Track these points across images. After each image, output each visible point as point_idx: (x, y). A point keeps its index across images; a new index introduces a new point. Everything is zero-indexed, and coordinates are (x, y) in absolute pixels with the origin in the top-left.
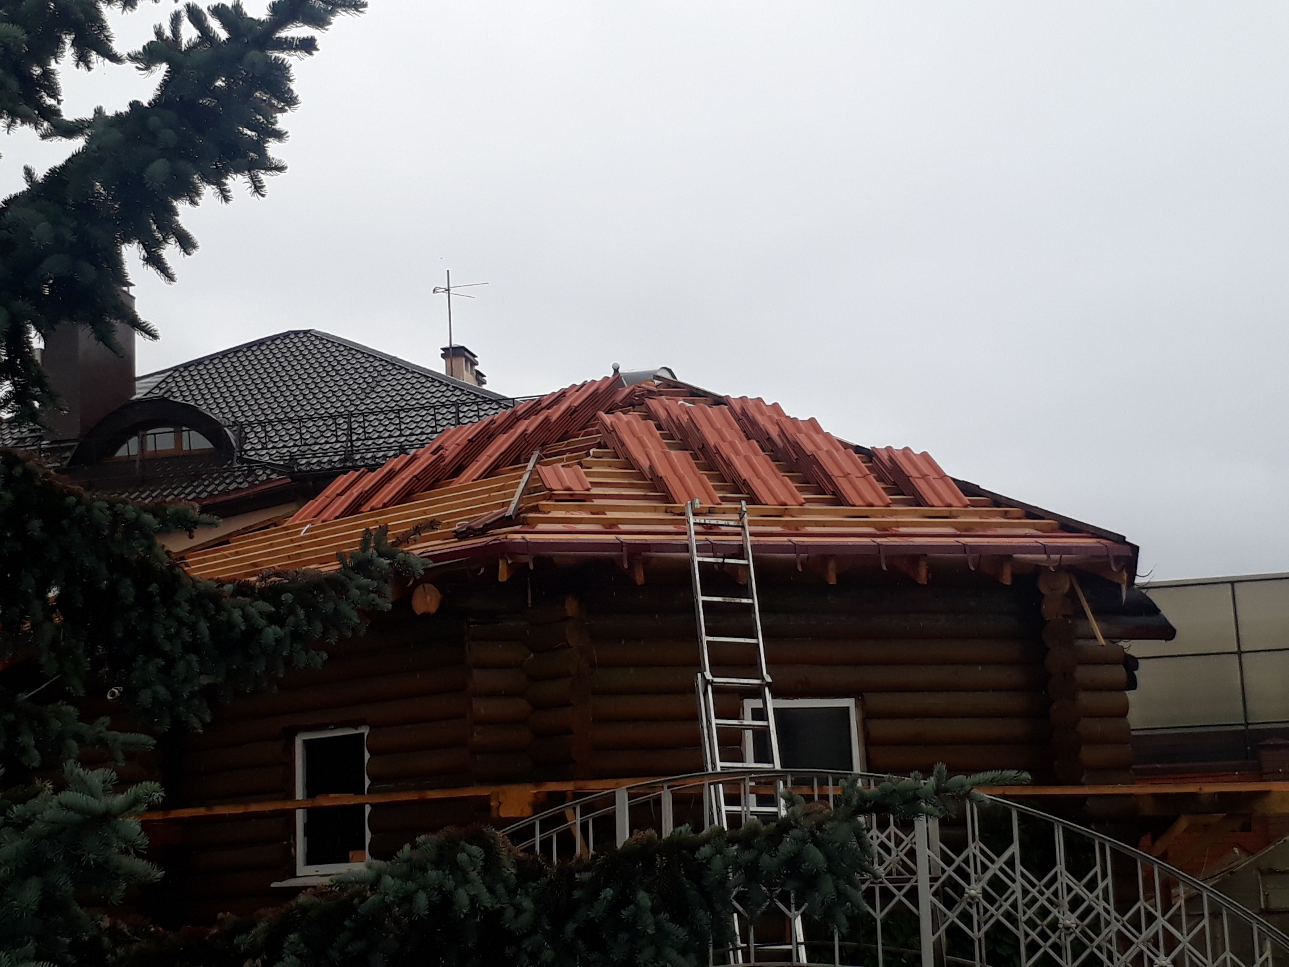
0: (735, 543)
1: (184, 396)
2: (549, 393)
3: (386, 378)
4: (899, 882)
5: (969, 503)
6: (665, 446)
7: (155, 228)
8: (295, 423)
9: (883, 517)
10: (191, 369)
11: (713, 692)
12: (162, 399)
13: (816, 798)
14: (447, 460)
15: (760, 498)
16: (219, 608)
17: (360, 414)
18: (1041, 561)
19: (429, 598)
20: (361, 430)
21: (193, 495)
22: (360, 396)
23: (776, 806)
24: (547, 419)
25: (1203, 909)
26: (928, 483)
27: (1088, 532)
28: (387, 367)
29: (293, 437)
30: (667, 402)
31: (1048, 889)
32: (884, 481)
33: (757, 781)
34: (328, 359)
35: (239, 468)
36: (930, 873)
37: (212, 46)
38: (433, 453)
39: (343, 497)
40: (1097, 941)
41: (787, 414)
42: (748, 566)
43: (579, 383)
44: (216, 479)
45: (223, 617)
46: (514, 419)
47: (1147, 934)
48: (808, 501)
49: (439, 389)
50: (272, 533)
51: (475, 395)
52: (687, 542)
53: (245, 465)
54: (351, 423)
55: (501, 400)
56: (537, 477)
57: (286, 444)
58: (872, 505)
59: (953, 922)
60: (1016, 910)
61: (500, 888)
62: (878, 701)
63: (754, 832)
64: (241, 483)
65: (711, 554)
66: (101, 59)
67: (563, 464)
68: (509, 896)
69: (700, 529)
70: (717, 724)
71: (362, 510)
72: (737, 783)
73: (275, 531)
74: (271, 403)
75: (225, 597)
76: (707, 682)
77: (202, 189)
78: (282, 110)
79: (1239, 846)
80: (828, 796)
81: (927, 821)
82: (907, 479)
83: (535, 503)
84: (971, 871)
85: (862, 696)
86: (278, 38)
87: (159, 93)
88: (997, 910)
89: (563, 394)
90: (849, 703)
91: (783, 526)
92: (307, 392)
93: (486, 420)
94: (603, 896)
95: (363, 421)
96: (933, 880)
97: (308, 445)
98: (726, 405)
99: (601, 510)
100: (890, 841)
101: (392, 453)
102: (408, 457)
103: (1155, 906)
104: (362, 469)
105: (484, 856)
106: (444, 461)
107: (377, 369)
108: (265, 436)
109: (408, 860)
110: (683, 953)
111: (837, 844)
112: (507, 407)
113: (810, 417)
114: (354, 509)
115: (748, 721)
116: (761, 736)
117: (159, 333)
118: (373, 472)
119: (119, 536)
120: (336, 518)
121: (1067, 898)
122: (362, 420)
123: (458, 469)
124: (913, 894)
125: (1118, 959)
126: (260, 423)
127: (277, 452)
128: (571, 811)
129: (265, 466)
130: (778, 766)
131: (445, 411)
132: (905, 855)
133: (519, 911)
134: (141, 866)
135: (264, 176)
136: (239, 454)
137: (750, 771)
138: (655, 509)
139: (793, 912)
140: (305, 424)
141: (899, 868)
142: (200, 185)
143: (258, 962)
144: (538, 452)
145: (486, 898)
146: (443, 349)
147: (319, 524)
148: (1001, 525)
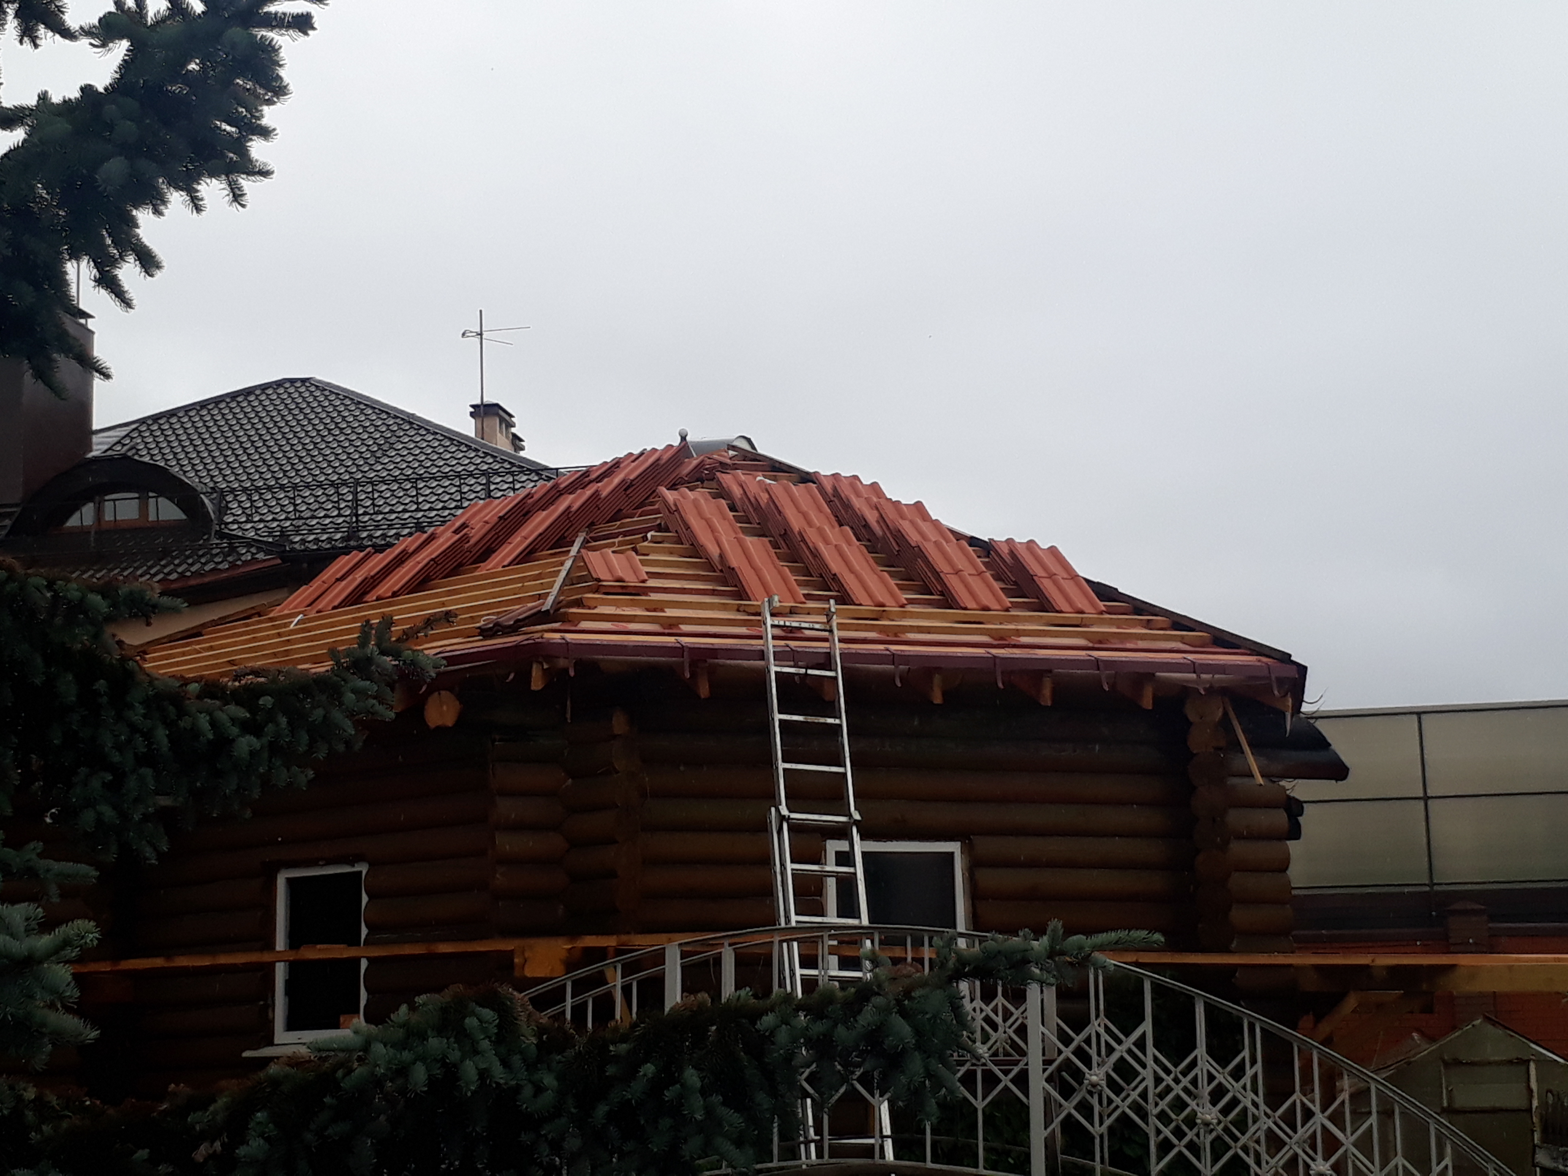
0: (821, 651)
1: (152, 455)
2: (597, 463)
3: (401, 439)
4: (1006, 1064)
5: (1104, 609)
6: (739, 530)
7: (110, 242)
8: (288, 491)
9: (1001, 624)
10: (161, 421)
11: (789, 831)
12: (124, 457)
13: (909, 959)
14: (472, 541)
15: (853, 597)
16: (182, 712)
17: (368, 483)
18: (1188, 681)
19: (445, 708)
20: (369, 503)
21: (161, 576)
22: (368, 461)
23: (861, 971)
24: (596, 494)
25: (1370, 1106)
26: (1056, 583)
27: (1246, 648)
28: (402, 427)
29: (285, 508)
30: (743, 477)
31: (1185, 1075)
32: (1003, 581)
33: (840, 939)
34: (331, 414)
35: (217, 544)
36: (1044, 1055)
37: (183, 19)
38: (456, 532)
39: (344, 583)
40: (1243, 1140)
41: (889, 497)
42: (835, 678)
43: (636, 452)
44: (189, 557)
45: (187, 722)
46: (555, 494)
47: (1302, 1132)
48: (911, 602)
49: (467, 454)
50: (256, 625)
51: (510, 463)
52: (763, 647)
53: (225, 541)
54: (357, 493)
55: (542, 470)
56: (582, 564)
57: (276, 516)
58: (989, 609)
59: (1069, 1114)
60: (1146, 1101)
61: (516, 1060)
62: (987, 846)
63: (829, 998)
64: (219, 563)
65: (792, 663)
66: (50, 34)
67: (613, 549)
68: (527, 1070)
69: (778, 632)
70: (792, 870)
71: (364, 600)
72: (815, 942)
73: (259, 622)
74: (259, 467)
75: (189, 699)
76: (782, 818)
77: (168, 196)
78: (269, 102)
79: (1418, 1031)
80: (923, 959)
81: (1042, 992)
82: (1031, 578)
83: (580, 596)
84: (1093, 1052)
85: (970, 839)
86: (266, 13)
87: (118, 76)
88: (1123, 1101)
89: (616, 464)
90: (954, 847)
91: (880, 632)
92: (304, 454)
93: (522, 493)
94: (642, 1073)
95: (372, 492)
96: (1047, 1063)
97: (302, 518)
98: (814, 483)
99: (659, 606)
100: (997, 1015)
101: (406, 532)
102: (425, 536)
103: (1313, 1100)
104: (368, 549)
105: (497, 1021)
106: (468, 542)
107: (391, 428)
108: (251, 507)
109: (404, 1025)
110: (739, 1143)
111: (928, 1016)
112: (548, 479)
113: (916, 500)
114: (356, 597)
115: (831, 867)
116: (846, 885)
117: (113, 371)
118: (381, 553)
119: (58, 620)
120: (334, 608)
121: (1208, 1089)
122: (370, 489)
123: (485, 552)
124: (1022, 1080)
125: (1267, 1163)
126: (245, 490)
127: (265, 526)
128: (611, 969)
129: (250, 543)
130: (865, 921)
131: (473, 481)
132: (1015, 1032)
133: (539, 1089)
134: (71, 1023)
135: (246, 183)
136: (217, 528)
137: (829, 927)
138: (724, 607)
139: (877, 1096)
140: (301, 493)
141: (1008, 1047)
142: (166, 191)
143: (217, 1145)
144: (584, 534)
145: (499, 1073)
146: (473, 406)
147: (313, 615)
148: (1142, 637)
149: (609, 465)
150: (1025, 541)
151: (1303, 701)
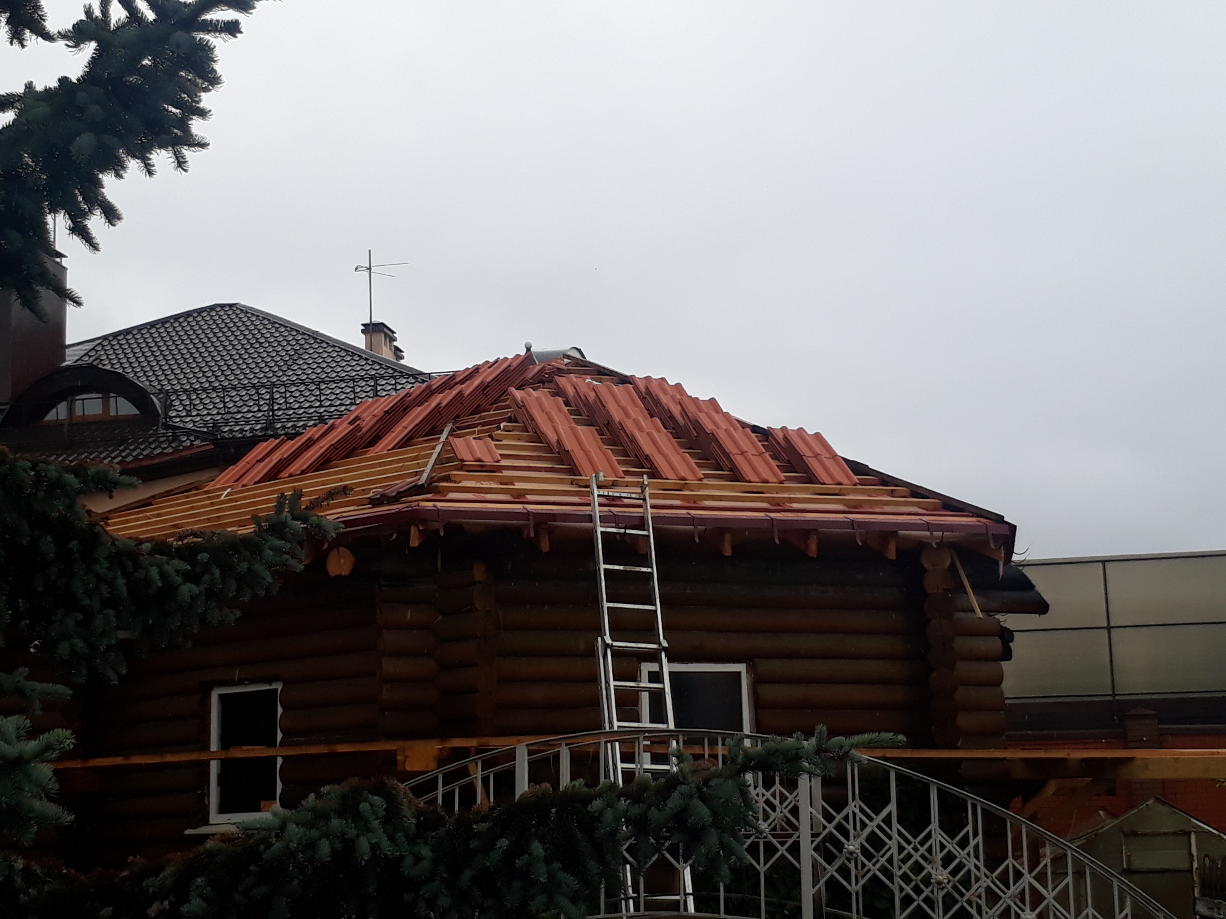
0: (636, 515)
1: (113, 364)
2: (462, 369)
3: (307, 351)
4: (782, 838)
5: (857, 481)
6: (572, 421)
7: (81, 199)
8: (219, 392)
9: (777, 493)
10: (119, 338)
11: (612, 656)
12: (91, 366)
13: (706, 756)
14: (364, 431)
15: (662, 473)
16: (137, 566)
17: (282, 385)
18: (923, 537)
19: (342, 561)
20: (283, 401)
21: (120, 458)
22: (282, 368)
23: (669, 765)
24: (460, 393)
25: (1067, 868)
26: (820, 462)
27: (969, 511)
28: (309, 341)
29: (216, 405)
30: (575, 380)
31: (922, 845)
32: (779, 460)
33: (653, 739)
34: (253, 332)
35: (164, 433)
36: (812, 830)
37: (139, 26)
38: (351, 423)
39: (263, 464)
40: (968, 895)
41: (689, 394)
42: (648, 536)
43: (492, 360)
44: (141, 443)
45: (141, 573)
46: (429, 393)
47: (1014, 889)
48: (707, 476)
49: (359, 362)
50: (194, 496)
51: (393, 369)
52: (591, 513)
53: (170, 431)
54: (273, 393)
55: (418, 374)
56: (449, 448)
57: (210, 412)
58: (767, 482)
59: (832, 876)
60: (892, 866)
61: (400, 836)
62: (768, 666)
63: (644, 787)
64: (165, 448)
65: (614, 525)
66: (34, 37)
67: (474, 436)
68: (409, 845)
69: (603, 500)
70: (615, 686)
71: (281, 476)
72: (632, 742)
73: (197, 495)
74: (196, 373)
75: (143, 555)
76: (607, 646)
77: (127, 163)
78: (206, 90)
79: (1103, 808)
80: (717, 755)
81: (810, 780)
82: (800, 457)
83: (447, 473)
84: (850, 827)
85: (753, 662)
86: (204, 20)
87: (87, 70)
88: (874, 865)
89: (476, 370)
90: (741, 668)
91: (683, 500)
93: (403, 393)
94: (498, 846)
95: (285, 392)
96: (815, 836)
97: (229, 413)
98: (631, 384)
99: (511, 481)
100: (775, 799)
101: (311, 423)
102: (326, 426)
103: (1022, 864)
104: (282, 437)
105: (385, 806)
106: (361, 431)
107: (299, 342)
108: (190, 404)
109: (313, 810)
110: (574, 900)
111: (722, 800)
112: (423, 381)
113: (710, 397)
114: (273, 475)
115: (645, 683)
116: (657, 698)
117: (83, 300)
118: (292, 440)
119: (41, 494)
120: (256, 483)
121: (940, 856)
122: (283, 390)
123: (374, 439)
124: (795, 850)
125: (987, 913)
126: (185, 391)
127: (201, 419)
128: (473, 764)
129: (189, 433)
130: (672, 726)
131: (364, 383)
132: (789, 812)
133: (418, 859)
134: (52, 809)
135: (187, 152)
136: (164, 421)
137: (644, 731)
138: (561, 481)
139: (682, 863)
140: (229, 393)
141: (784, 824)
142: (125, 159)
143: (166, 903)
144: (451, 425)
145: (387, 847)
146: (363, 325)
147: (239, 488)
148: (888, 503)
149: (471, 370)
150: (796, 428)
151: (1013, 552)
